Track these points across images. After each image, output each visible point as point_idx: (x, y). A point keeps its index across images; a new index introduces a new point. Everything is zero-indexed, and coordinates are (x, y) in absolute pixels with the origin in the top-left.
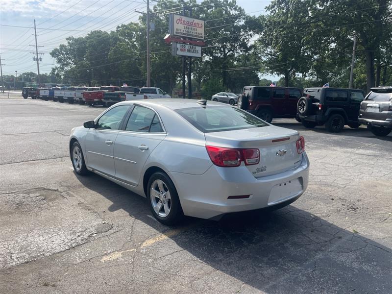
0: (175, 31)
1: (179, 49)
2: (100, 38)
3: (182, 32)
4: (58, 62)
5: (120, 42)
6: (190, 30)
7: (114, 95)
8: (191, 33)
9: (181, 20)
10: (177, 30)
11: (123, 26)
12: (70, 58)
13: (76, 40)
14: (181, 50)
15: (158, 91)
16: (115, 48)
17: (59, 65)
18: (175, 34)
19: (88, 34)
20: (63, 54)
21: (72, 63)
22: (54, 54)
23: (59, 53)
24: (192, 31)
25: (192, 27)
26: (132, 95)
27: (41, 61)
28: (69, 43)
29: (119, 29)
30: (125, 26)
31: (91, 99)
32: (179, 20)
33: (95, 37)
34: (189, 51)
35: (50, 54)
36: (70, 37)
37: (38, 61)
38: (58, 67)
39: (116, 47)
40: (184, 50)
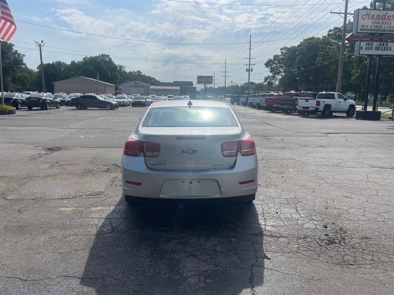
0: (360, 28)
1: (364, 48)
2: (311, 44)
3: (369, 28)
4: (271, 72)
5: (331, 46)
6: (380, 25)
7: (290, 101)
8: (383, 28)
9: (370, 15)
10: (363, 26)
11: (336, 28)
12: (281, 67)
13: (288, 49)
14: (366, 48)
15: (336, 96)
16: (324, 52)
17: (271, 74)
18: (359, 31)
19: (301, 42)
20: (275, 64)
21: (283, 71)
22: (268, 64)
23: (273, 63)
24: (383, 26)
25: (384, 21)
26: (305, 100)
27: (252, 71)
28: (282, 53)
29: (330, 33)
30: (337, 28)
31: (271, 105)
32: (366, 15)
33: (306, 45)
34: (377, 49)
35: (265, 64)
36: (284, 48)
37: (249, 72)
38: (270, 75)
39: (326, 52)
40: (371, 49)
